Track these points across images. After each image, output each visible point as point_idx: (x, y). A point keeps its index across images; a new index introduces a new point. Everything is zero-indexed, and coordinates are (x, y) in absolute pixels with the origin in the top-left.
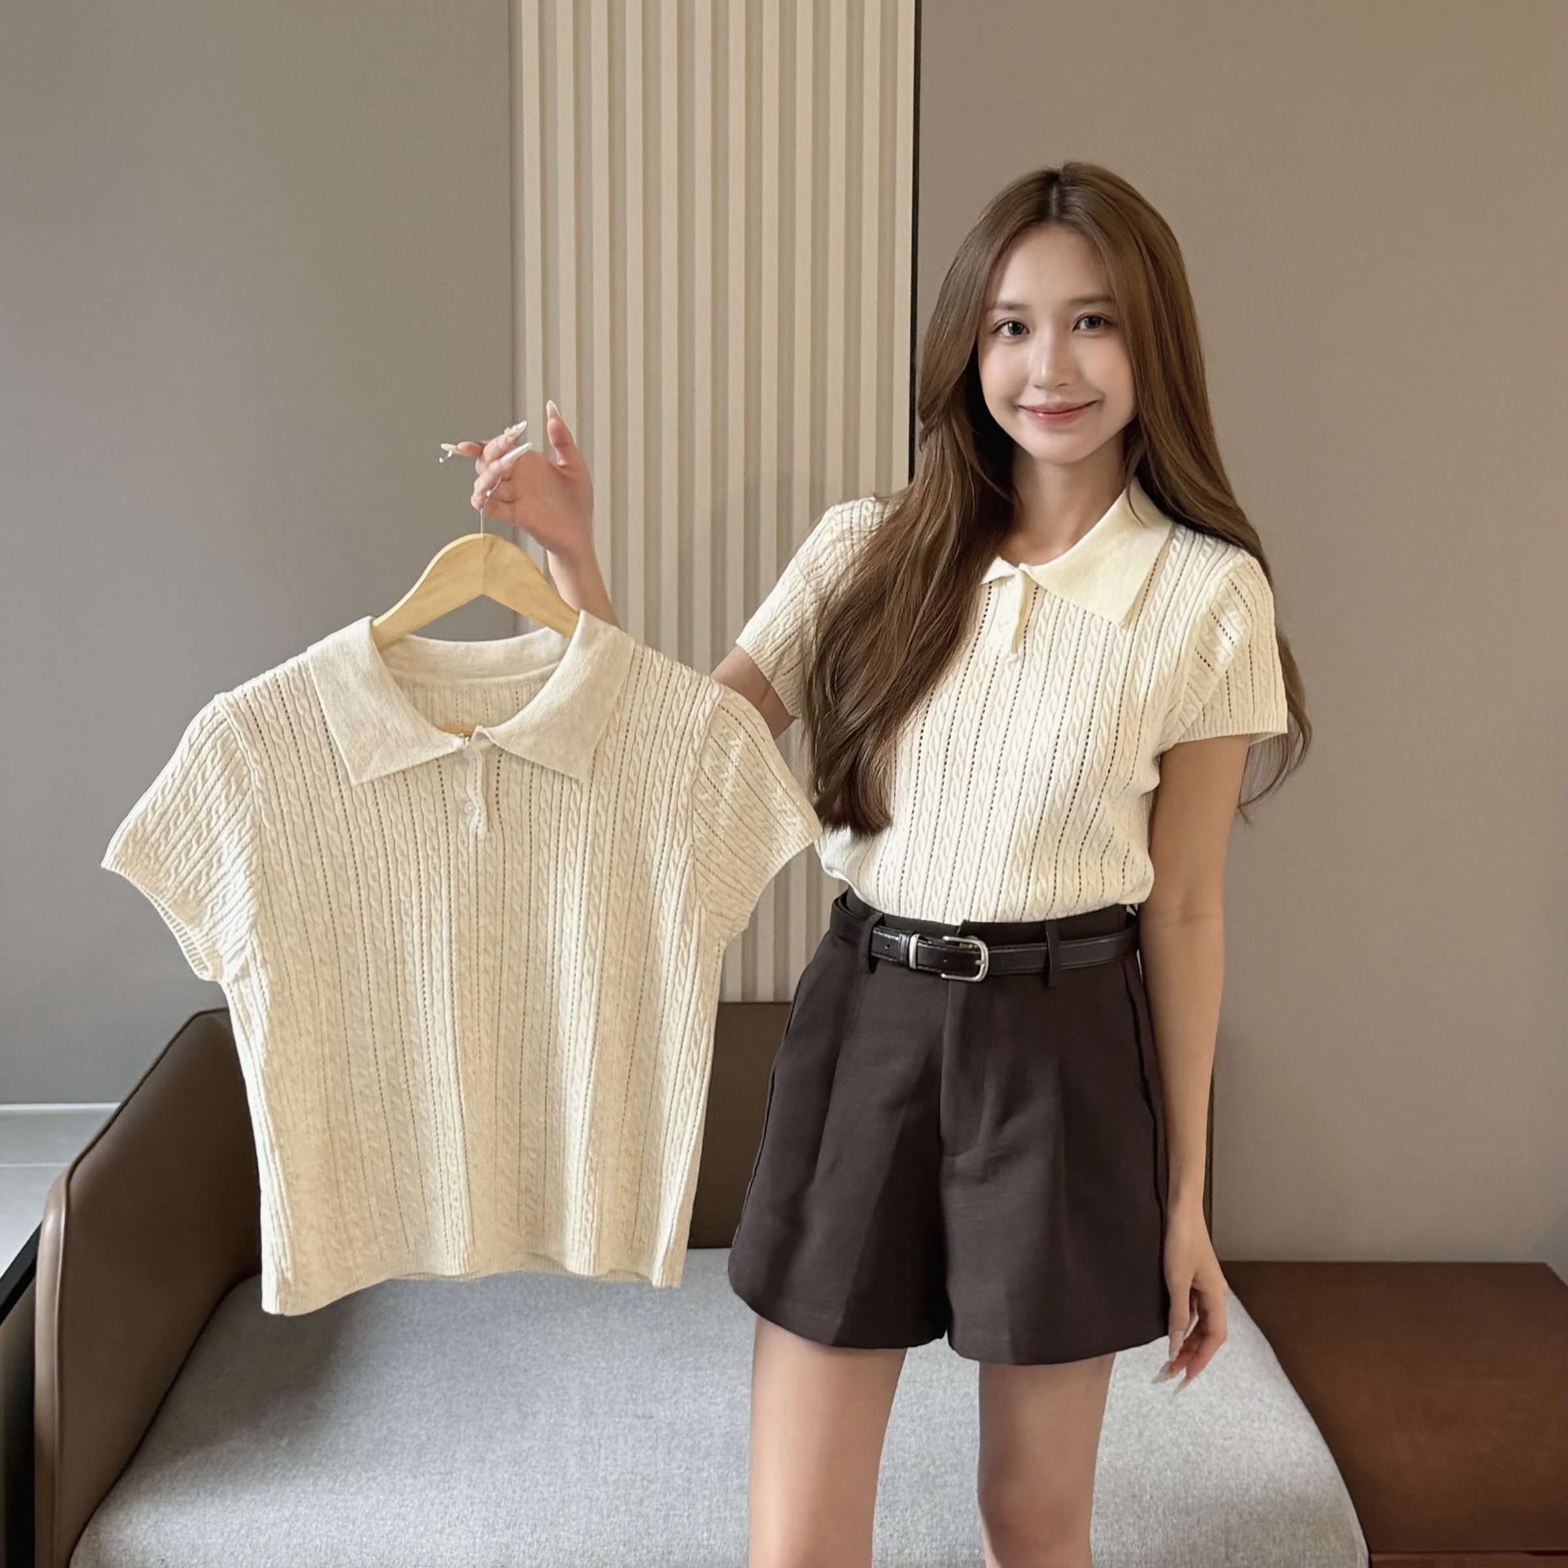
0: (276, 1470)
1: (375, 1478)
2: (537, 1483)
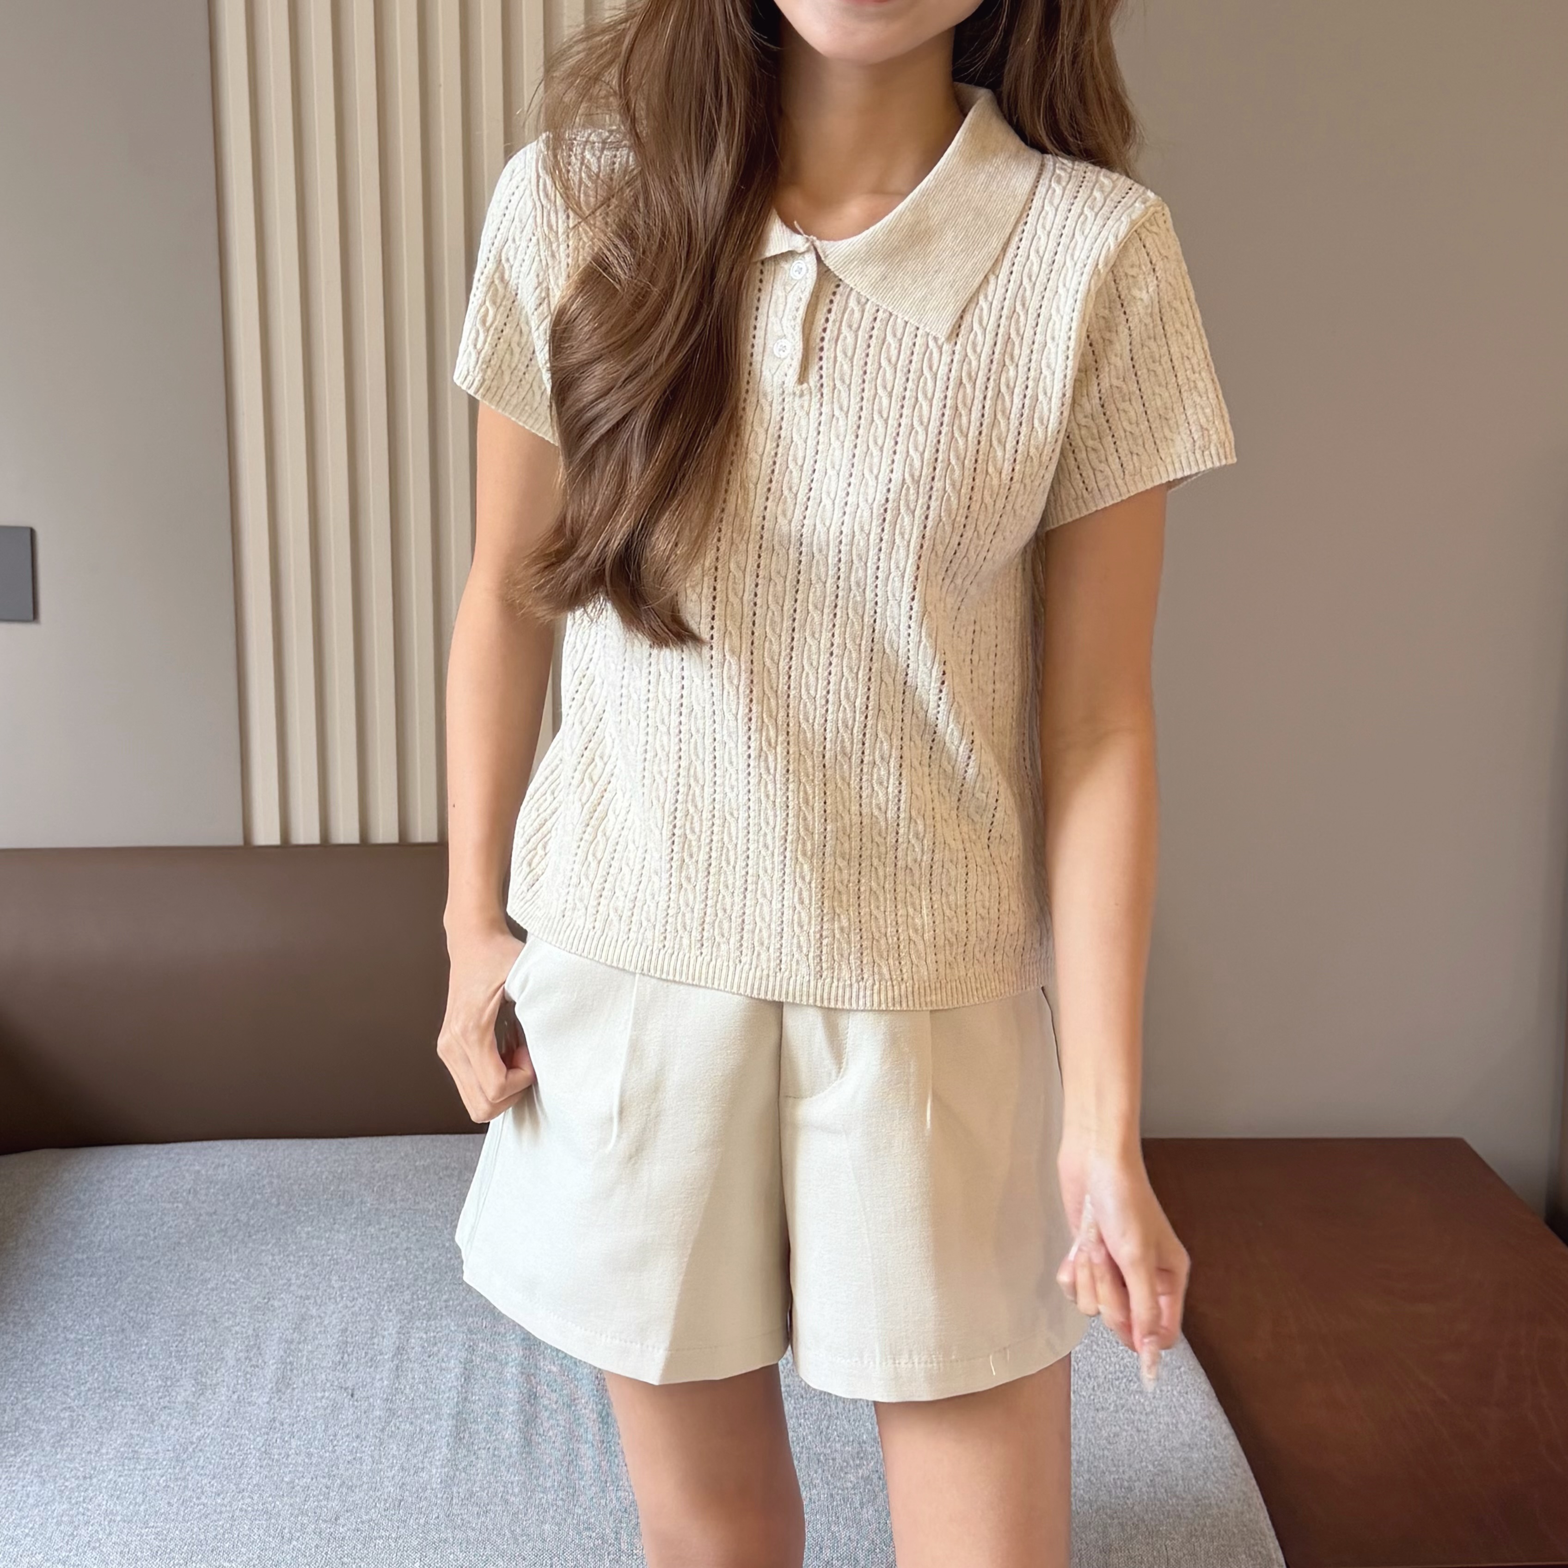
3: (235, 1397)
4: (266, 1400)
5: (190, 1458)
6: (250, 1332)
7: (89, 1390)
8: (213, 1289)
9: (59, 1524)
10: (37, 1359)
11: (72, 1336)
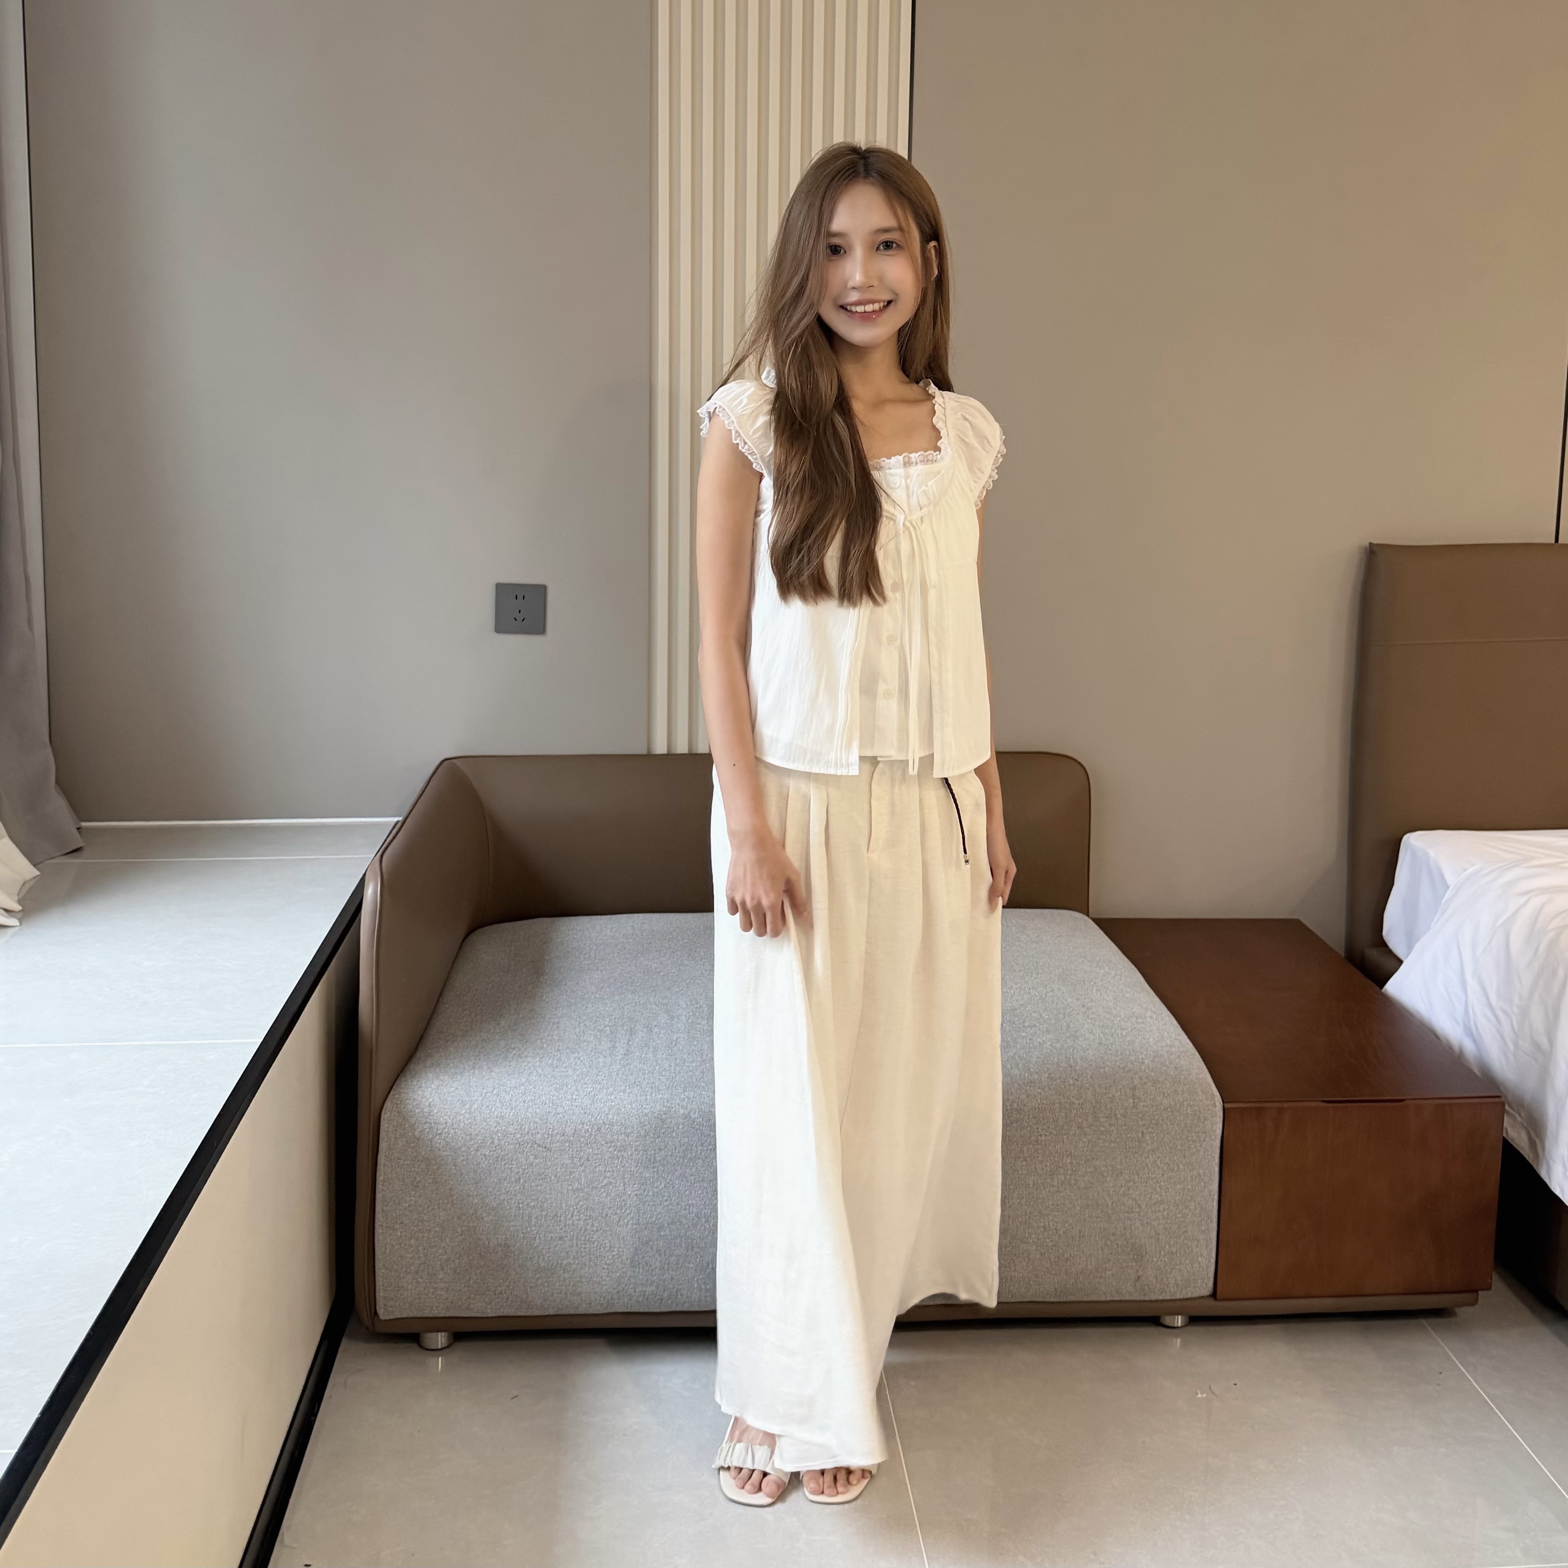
0: (514, 1052)
1: (579, 1058)
2: (685, 1061)
3: (690, 1020)
4: (706, 1022)
6: (690, 993)
7: (615, 1018)
8: (663, 975)
9: (618, 1074)
11: (598, 996)
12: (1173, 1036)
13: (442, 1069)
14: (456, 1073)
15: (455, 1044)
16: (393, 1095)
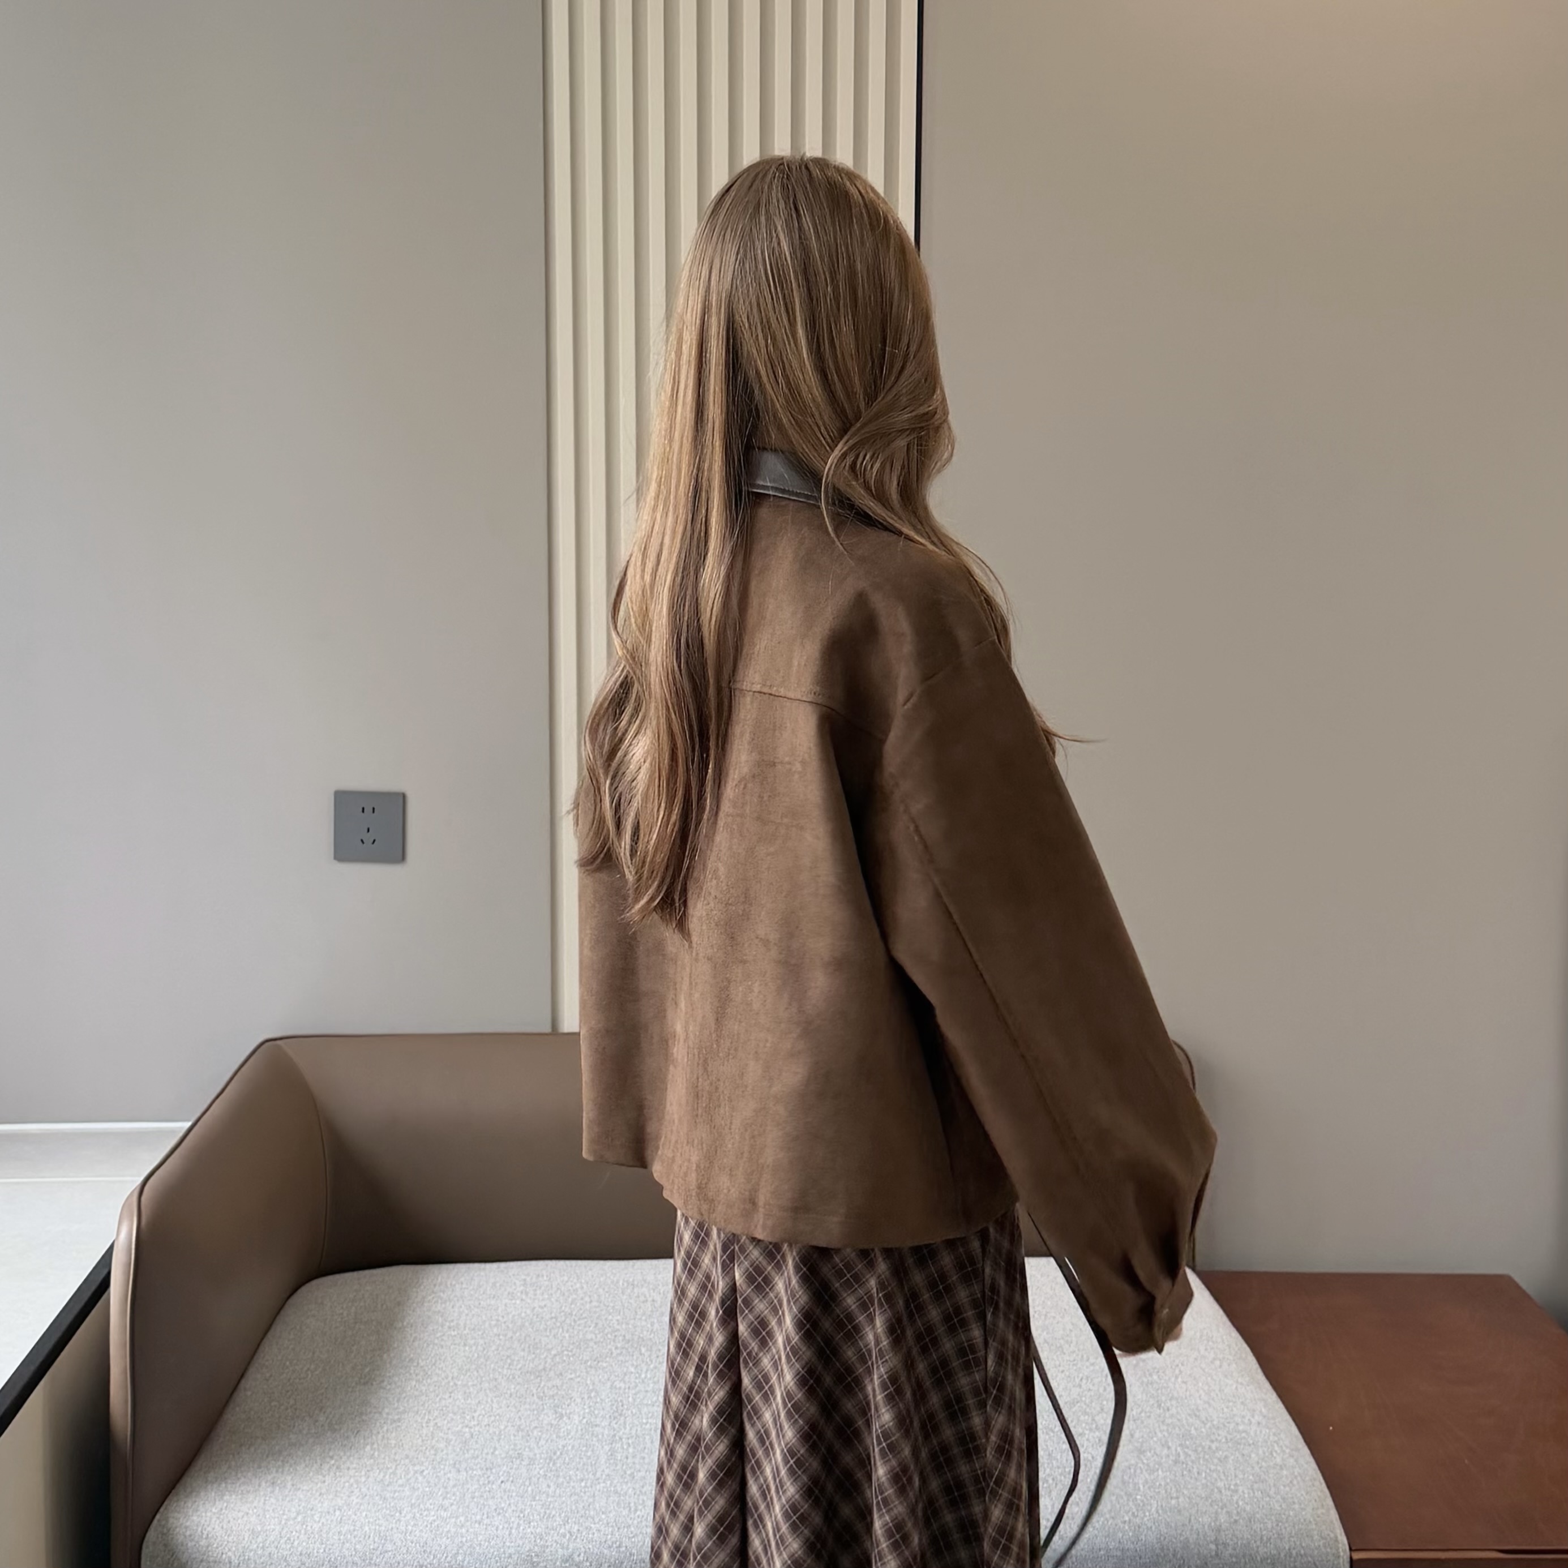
1: (422, 1472)
4: (607, 1423)
5: (558, 1458)
9: (473, 1497)
10: (437, 1396)
12: (1288, 1451)
13: (229, 1486)
14: (248, 1492)
15: (252, 1449)
16: (159, 1521)
